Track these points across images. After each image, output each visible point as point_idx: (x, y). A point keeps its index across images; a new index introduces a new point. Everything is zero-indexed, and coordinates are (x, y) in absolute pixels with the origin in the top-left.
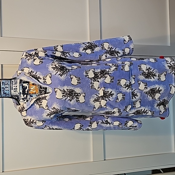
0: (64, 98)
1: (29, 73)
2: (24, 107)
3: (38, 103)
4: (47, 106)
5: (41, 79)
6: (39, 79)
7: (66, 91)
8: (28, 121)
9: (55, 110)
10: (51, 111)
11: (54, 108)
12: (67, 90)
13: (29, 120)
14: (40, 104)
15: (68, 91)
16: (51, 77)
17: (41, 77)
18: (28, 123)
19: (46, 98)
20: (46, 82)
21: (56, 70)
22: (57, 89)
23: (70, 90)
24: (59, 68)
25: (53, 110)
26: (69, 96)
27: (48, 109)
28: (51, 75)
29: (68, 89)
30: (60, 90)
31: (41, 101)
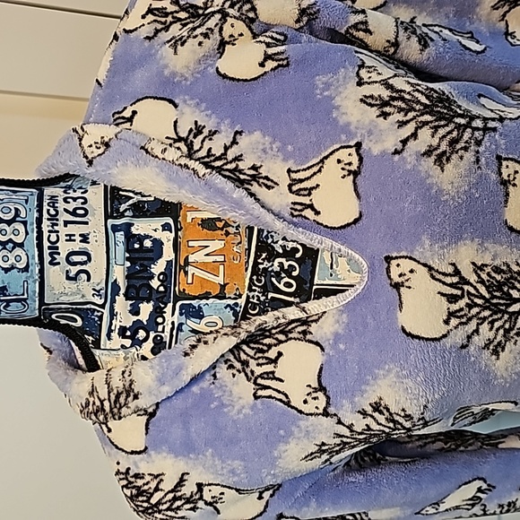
0: (459, 336)
1: (180, 139)
2: (136, 389)
3: (245, 363)
4: (322, 388)
5: (270, 184)
6: (255, 188)
7: (473, 278)
8: (157, 489)
9: (381, 419)
10: (350, 427)
11: (377, 407)
12: (478, 268)
13: (168, 485)
14: (258, 371)
15: (482, 282)
16: (356, 174)
17: (276, 169)
18: (159, 503)
19: (313, 328)
20: (311, 207)
21: (400, 117)
22: (406, 265)
23: (497, 270)
24: (424, 100)
25: (369, 421)
26: (487, 313)
27: (326, 413)
28: (355, 160)
29: (482, 268)
30: (430, 268)
31: (272, 354)
